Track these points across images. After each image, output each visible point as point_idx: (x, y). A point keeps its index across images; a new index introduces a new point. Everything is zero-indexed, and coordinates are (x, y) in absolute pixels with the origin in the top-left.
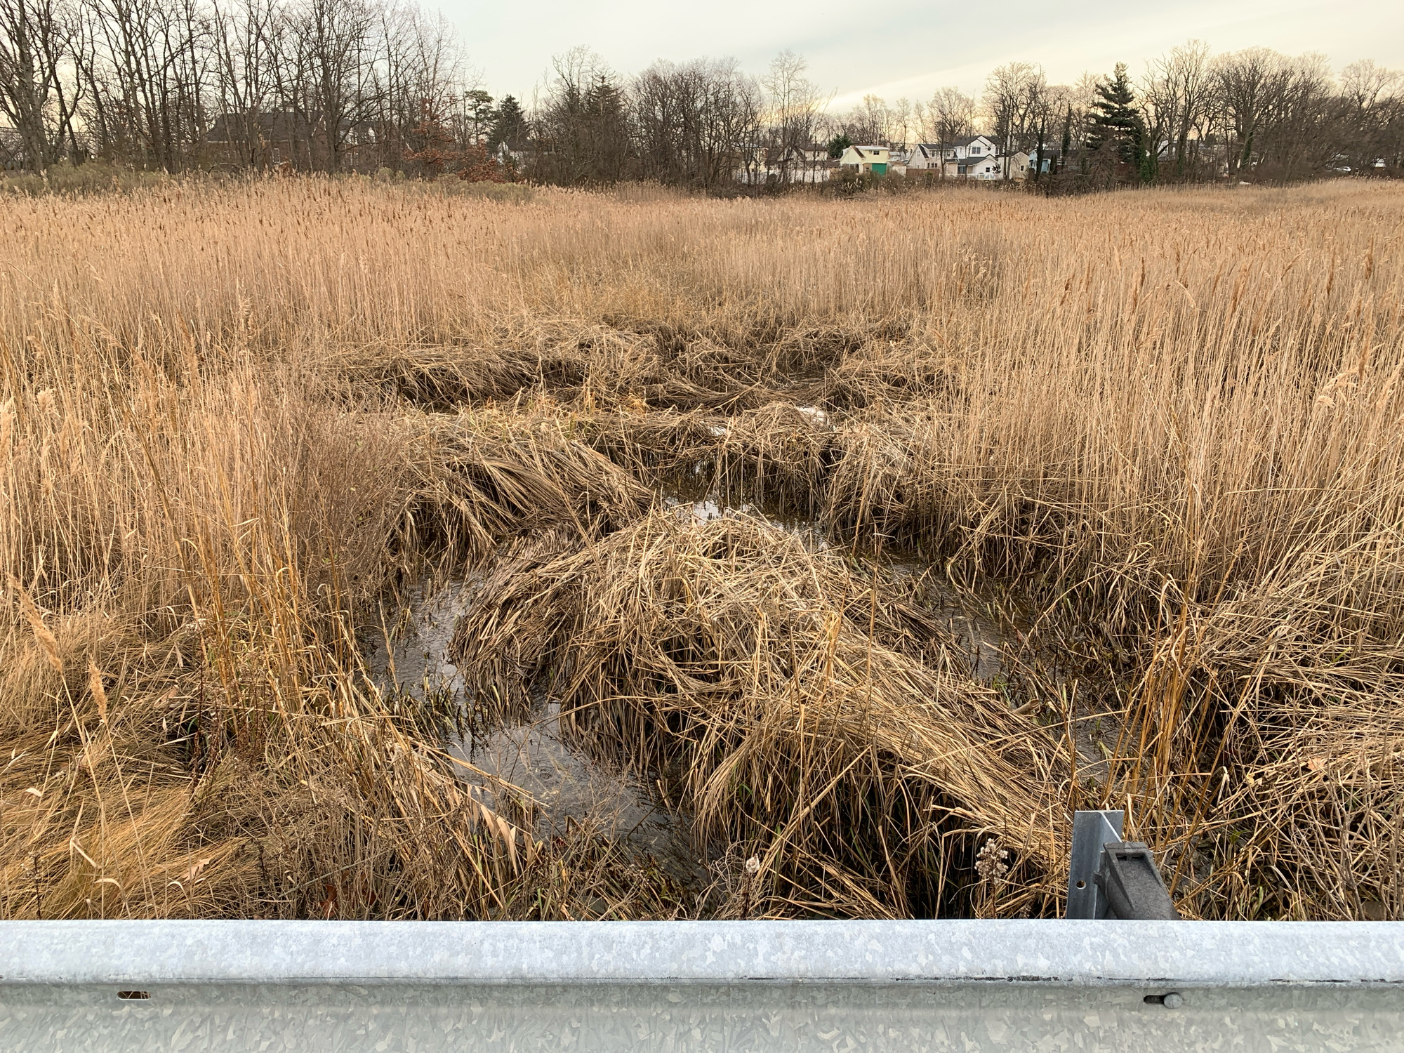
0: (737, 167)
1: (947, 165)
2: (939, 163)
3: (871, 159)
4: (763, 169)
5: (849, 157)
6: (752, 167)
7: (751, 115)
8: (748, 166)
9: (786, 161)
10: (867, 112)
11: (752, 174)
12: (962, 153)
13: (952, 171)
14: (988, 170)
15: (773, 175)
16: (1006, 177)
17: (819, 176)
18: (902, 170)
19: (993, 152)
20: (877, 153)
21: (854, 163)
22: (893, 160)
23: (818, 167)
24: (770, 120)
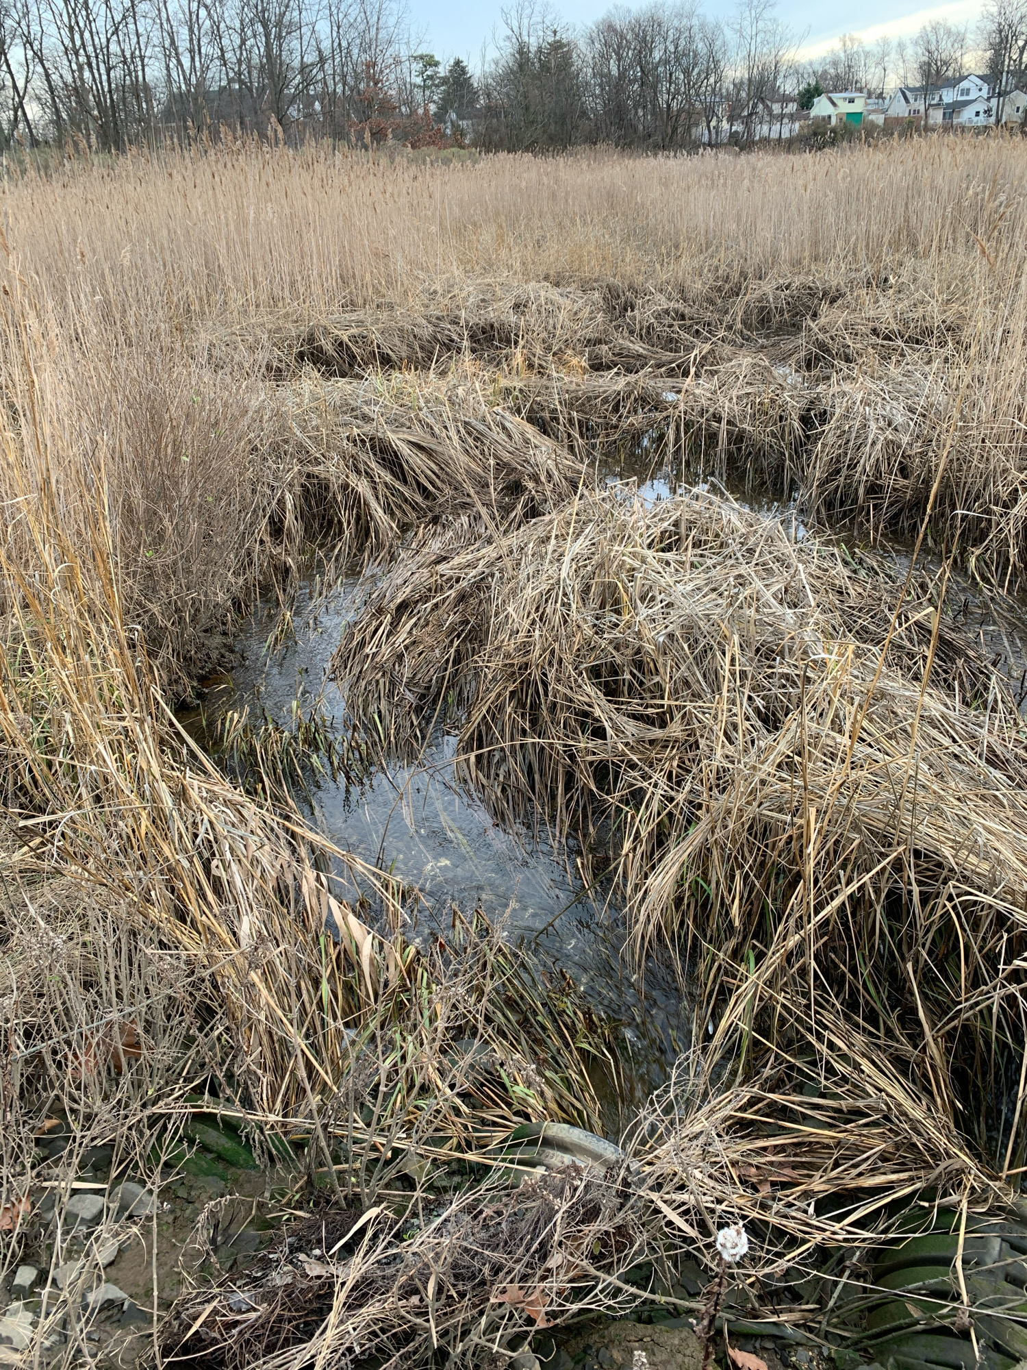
0: (697, 125)
1: (931, 111)
2: (922, 109)
3: (846, 108)
4: (725, 125)
5: (821, 107)
6: (713, 123)
7: (714, 66)
8: (709, 122)
9: (750, 115)
10: (842, 55)
11: (713, 131)
12: (949, 96)
13: (937, 117)
14: (977, 114)
15: (736, 132)
16: (998, 121)
17: (787, 130)
18: (879, 119)
19: (985, 94)
20: (852, 101)
21: (825, 114)
22: (870, 108)
23: (786, 120)
24: (735, 71)
